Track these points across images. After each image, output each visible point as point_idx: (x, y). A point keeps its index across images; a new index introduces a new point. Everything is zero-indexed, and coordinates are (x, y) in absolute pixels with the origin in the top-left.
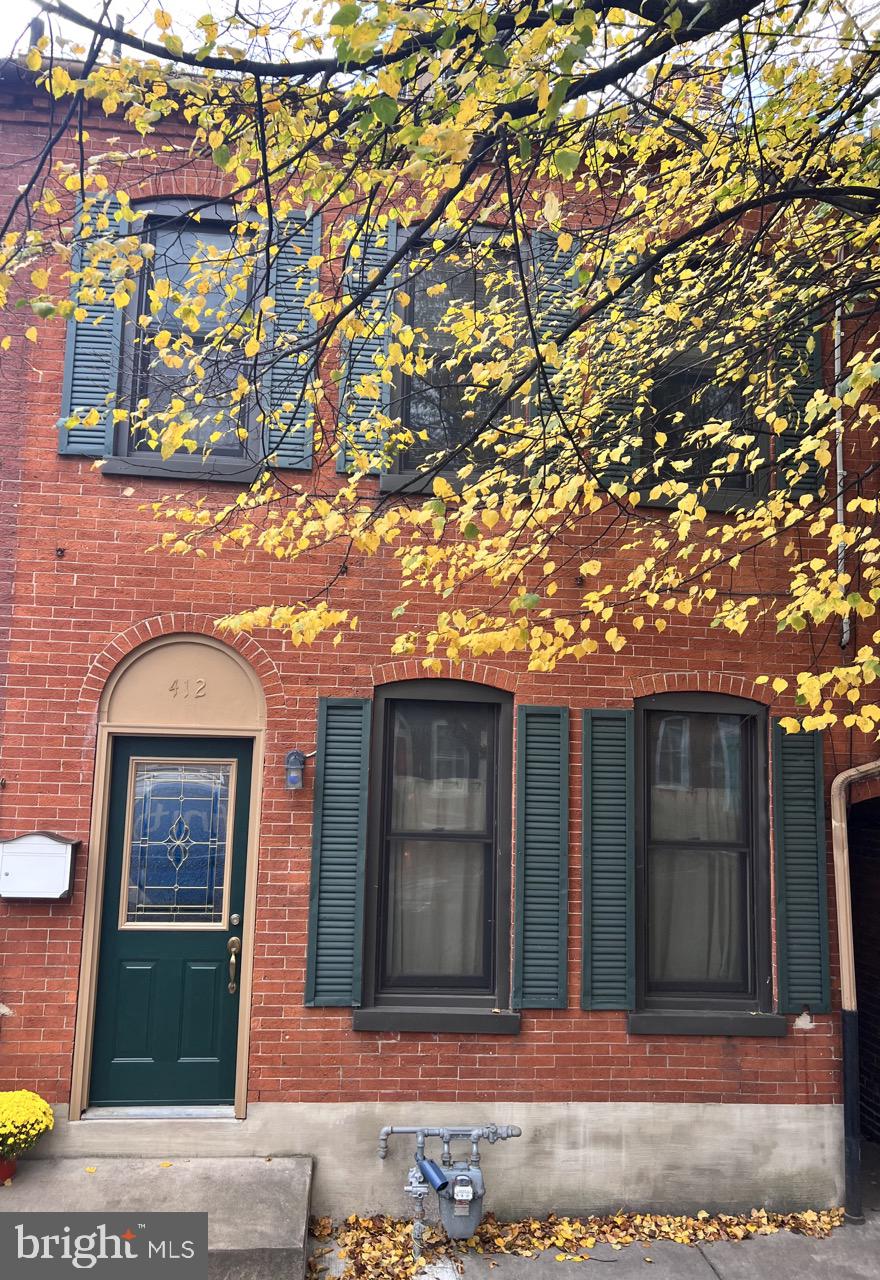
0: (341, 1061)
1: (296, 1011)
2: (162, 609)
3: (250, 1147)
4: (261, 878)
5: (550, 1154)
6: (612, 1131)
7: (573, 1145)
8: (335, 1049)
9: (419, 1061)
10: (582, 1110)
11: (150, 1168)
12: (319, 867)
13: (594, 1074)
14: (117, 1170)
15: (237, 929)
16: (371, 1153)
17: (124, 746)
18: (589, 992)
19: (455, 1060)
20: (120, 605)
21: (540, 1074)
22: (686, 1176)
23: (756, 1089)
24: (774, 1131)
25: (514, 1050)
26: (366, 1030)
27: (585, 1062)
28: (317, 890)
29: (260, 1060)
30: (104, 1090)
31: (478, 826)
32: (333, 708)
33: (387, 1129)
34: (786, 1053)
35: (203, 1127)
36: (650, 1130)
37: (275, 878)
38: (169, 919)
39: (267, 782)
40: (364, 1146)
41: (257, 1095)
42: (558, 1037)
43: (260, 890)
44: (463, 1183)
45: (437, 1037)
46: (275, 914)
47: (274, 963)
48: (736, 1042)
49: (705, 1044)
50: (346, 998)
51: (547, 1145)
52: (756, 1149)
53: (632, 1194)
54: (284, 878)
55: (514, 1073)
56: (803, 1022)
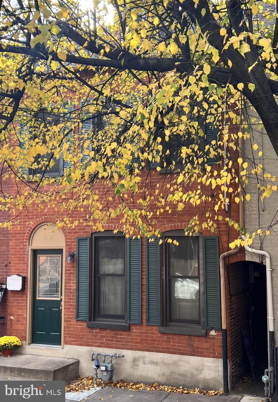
0: (85, 335)
1: (73, 321)
2: (41, 215)
3: (64, 356)
4: (65, 286)
5: (138, 365)
6: (156, 361)
7: (144, 363)
8: (83, 332)
9: (104, 337)
10: (147, 354)
11: (41, 358)
12: (78, 283)
13: (150, 344)
14: (33, 357)
15: (61, 300)
18: (148, 320)
19: (113, 337)
21: (136, 343)
22: (177, 376)
23: (198, 352)
24: (203, 365)
25: (129, 335)
26: (91, 327)
27: (148, 340)
28: (78, 289)
29: (66, 334)
31: (122, 272)
32: (80, 240)
33: (92, 353)
34: (207, 342)
35: (54, 350)
36: (166, 361)
37: (69, 286)
38: (48, 297)
39: (66, 260)
41: (66, 343)
42: (140, 333)
44: (103, 366)
45: (108, 330)
46: (69, 296)
47: (69, 309)
48: (192, 337)
49: (183, 337)
50: (85, 319)
51: (137, 363)
52: (197, 370)
54: (70, 286)
55: (129, 342)
56: (213, 333)
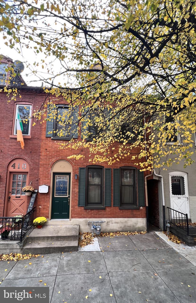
1: (77, 207)
2: (59, 156)
3: (71, 224)
4: (72, 190)
5: (109, 225)
6: (117, 222)
7: (112, 223)
8: (82, 212)
9: (93, 213)
10: (113, 219)
11: (59, 226)
12: (79, 189)
13: (115, 215)
14: (55, 227)
15: (69, 197)
16: (87, 225)
17: (55, 174)
18: (114, 204)
19: (97, 213)
20: (54, 156)
21: (108, 215)
22: (126, 227)
23: (135, 216)
24: (138, 221)
25: (105, 212)
26: (86, 209)
27: (114, 213)
28: (79, 192)
29: (73, 213)
30: (53, 217)
31: (100, 184)
32: (81, 169)
33: (89, 221)
34: (139, 212)
35: (65, 222)
36: (122, 221)
37: (74, 190)
38: (61, 196)
39: (73, 178)
40: (86, 224)
41: (72, 217)
42: (110, 210)
43: (72, 192)
44: (98, 228)
45: (95, 210)
46: (74, 195)
47: (74, 201)
48: (133, 210)
49: (129, 211)
50: (83, 205)
51: (109, 223)
52: (135, 224)
53: (120, 229)
55: (105, 215)
56: (141, 208)
